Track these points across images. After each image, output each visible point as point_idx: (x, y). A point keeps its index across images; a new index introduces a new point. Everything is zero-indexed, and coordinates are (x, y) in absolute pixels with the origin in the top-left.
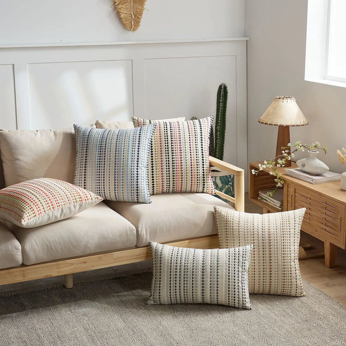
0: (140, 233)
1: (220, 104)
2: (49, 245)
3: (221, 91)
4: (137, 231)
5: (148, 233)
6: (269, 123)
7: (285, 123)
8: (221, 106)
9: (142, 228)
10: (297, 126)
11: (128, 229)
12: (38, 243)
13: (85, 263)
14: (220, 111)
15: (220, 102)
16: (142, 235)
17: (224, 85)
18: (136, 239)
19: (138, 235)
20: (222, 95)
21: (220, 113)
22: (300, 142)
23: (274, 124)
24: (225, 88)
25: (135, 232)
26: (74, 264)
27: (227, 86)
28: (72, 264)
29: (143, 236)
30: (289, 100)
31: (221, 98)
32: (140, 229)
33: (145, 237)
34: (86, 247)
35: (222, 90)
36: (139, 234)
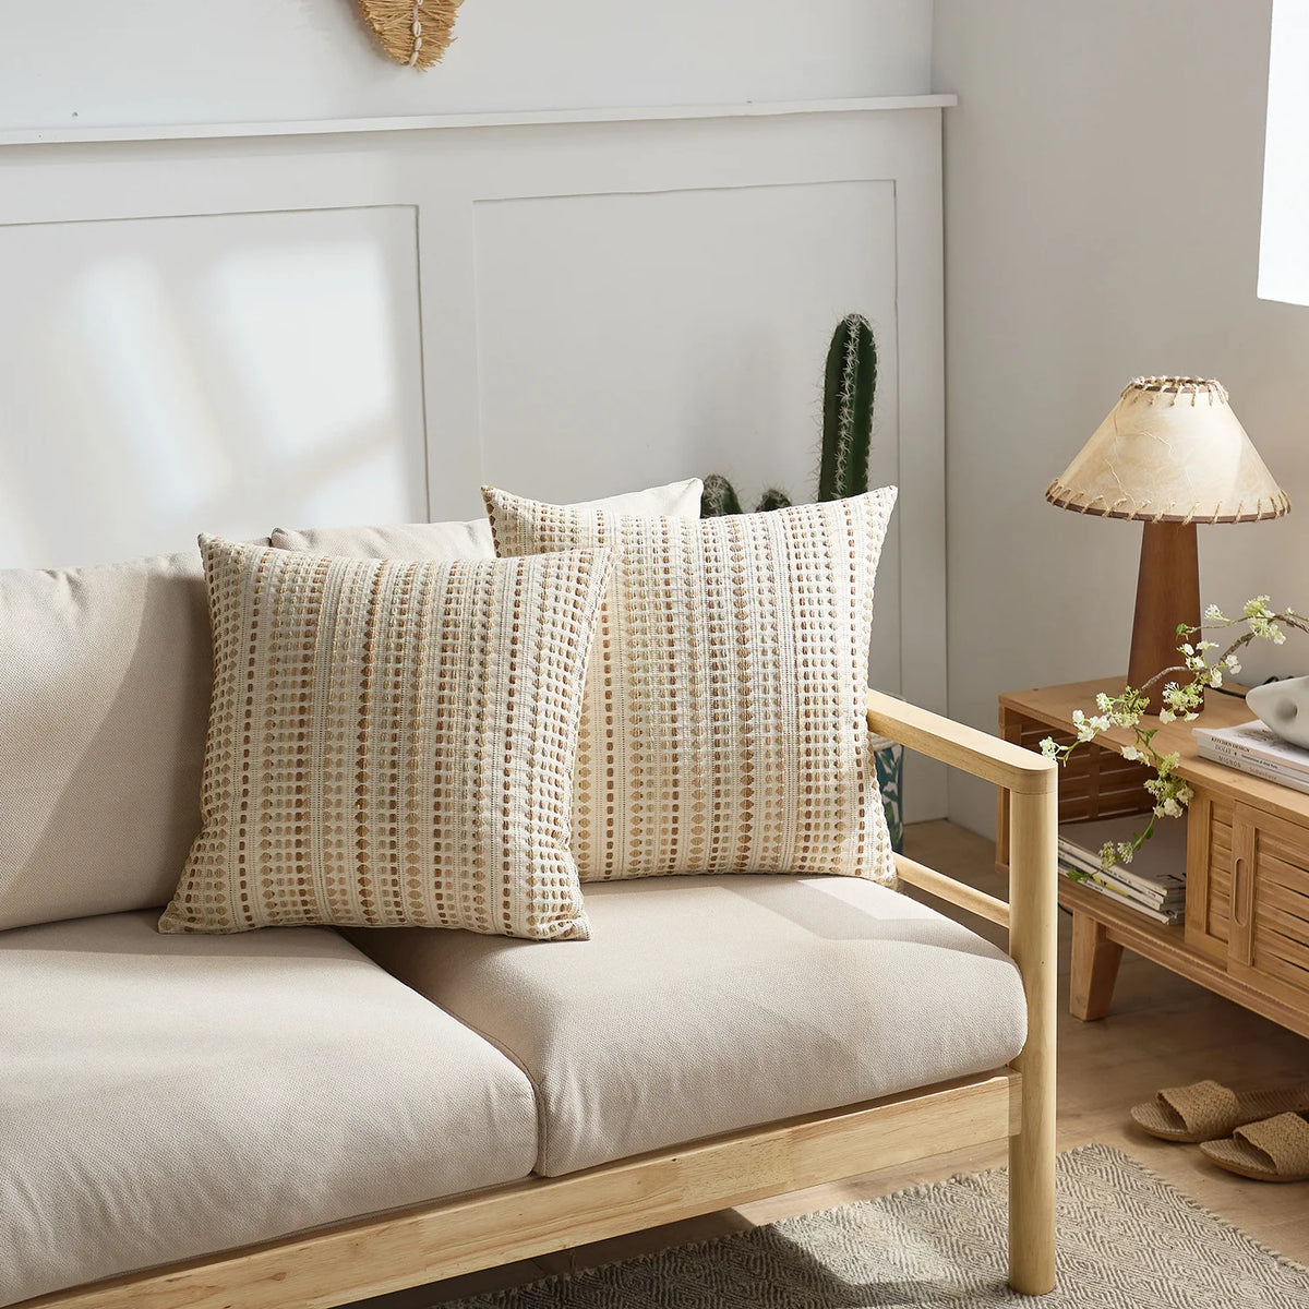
0: (553, 1108)
1: (838, 412)
2: (91, 1200)
3: (845, 352)
4: (541, 1098)
5: (595, 1106)
6: (1108, 510)
7: (1183, 510)
8: (845, 421)
9: (564, 1079)
10: (1246, 519)
11: (493, 1091)
12: (34, 1195)
13: (278, 1277)
14: (842, 446)
15: (844, 404)
16: (565, 1117)
17: (861, 324)
18: (532, 1139)
19: (545, 1119)
20: (849, 370)
21: (841, 458)
22: (1267, 598)
23: (1132, 514)
24: (865, 335)
25: (529, 1103)
26: (224, 1289)
27: (872, 327)
28: (213, 1290)
29: (572, 1121)
30: (1202, 396)
31: (847, 383)
32: (553, 1086)
33: (579, 1127)
34: (284, 1195)
35: (851, 348)
36: (547, 1111)
